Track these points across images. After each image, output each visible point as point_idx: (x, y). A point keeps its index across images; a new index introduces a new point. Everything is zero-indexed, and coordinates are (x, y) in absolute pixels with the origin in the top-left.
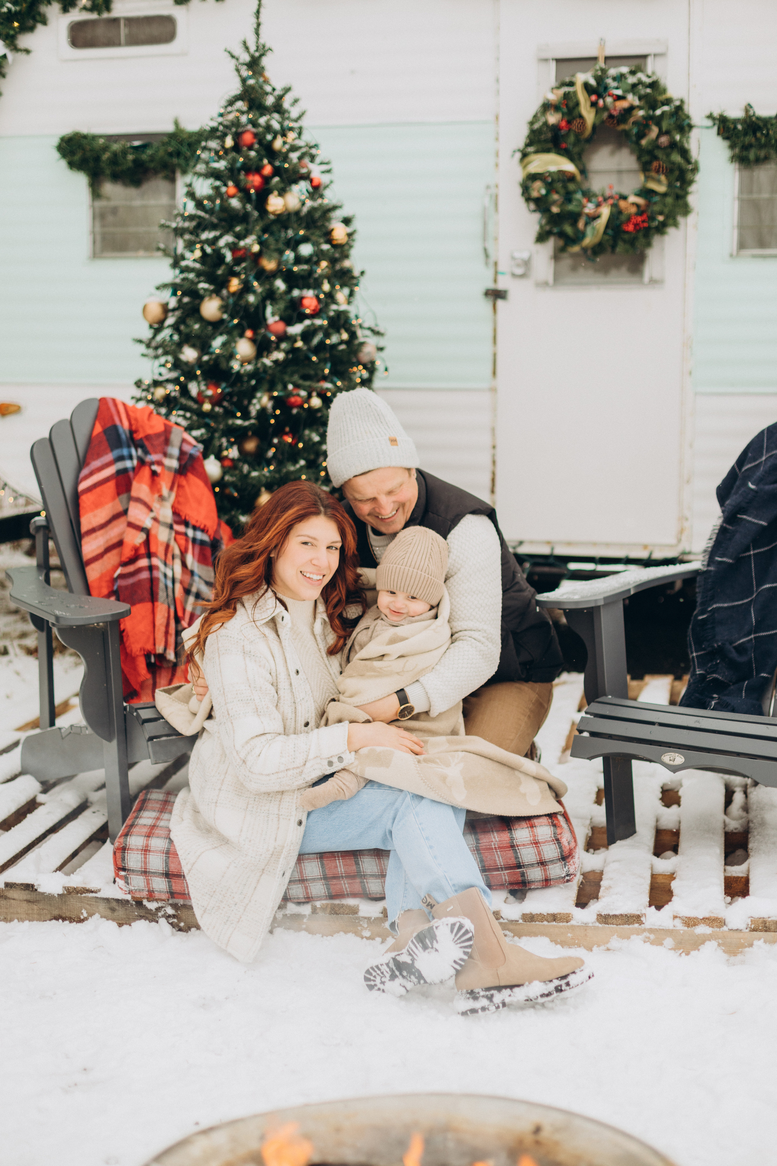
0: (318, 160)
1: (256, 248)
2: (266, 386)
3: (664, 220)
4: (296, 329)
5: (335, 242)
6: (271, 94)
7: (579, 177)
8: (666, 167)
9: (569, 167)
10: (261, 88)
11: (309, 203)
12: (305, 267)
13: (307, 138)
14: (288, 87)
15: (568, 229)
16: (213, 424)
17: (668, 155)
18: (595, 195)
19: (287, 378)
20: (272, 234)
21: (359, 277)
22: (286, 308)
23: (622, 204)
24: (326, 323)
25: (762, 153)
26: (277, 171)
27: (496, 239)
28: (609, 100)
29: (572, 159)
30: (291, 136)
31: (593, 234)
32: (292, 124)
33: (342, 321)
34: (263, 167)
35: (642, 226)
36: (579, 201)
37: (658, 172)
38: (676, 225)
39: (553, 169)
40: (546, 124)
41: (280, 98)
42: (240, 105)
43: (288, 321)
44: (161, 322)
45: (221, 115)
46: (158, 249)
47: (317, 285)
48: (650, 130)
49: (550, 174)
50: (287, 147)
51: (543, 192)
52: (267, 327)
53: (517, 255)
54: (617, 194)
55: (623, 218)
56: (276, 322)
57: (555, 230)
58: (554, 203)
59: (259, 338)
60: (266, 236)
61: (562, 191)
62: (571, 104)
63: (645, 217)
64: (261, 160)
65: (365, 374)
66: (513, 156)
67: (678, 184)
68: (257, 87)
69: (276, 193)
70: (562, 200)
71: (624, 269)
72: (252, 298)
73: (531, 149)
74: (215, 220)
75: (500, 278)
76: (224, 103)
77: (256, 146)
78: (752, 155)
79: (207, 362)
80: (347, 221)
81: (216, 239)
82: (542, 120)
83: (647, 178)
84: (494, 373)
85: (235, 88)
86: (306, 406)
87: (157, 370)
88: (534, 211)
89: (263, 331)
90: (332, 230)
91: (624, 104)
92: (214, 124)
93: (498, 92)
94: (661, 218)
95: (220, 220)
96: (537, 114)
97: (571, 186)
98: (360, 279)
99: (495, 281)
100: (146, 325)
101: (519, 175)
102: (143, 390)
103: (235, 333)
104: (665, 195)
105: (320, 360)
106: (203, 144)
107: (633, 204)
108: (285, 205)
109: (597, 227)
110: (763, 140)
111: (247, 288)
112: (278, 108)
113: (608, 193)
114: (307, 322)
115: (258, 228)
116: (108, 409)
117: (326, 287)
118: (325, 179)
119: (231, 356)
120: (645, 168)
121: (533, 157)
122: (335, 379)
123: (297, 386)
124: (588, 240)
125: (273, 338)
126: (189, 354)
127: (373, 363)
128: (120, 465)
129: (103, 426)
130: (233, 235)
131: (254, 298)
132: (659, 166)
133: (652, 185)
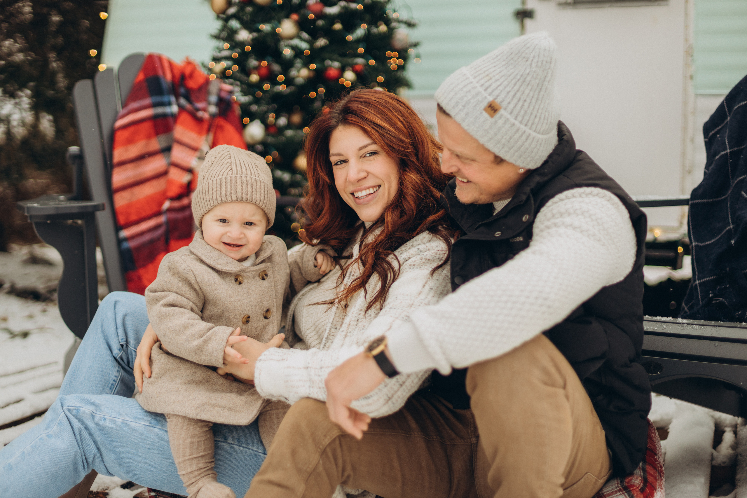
4: (333, 10)
19: (325, 56)
24: (361, 7)
52: (307, 8)
56: (315, 4)
79: (255, 39)
86: (340, 81)
89: (304, 12)
99: (523, 3)
100: (215, 18)
114: (343, 5)
116: (153, 63)
122: (369, 57)
125: (311, 16)
127: (406, 51)
128: (160, 110)
129: (145, 74)
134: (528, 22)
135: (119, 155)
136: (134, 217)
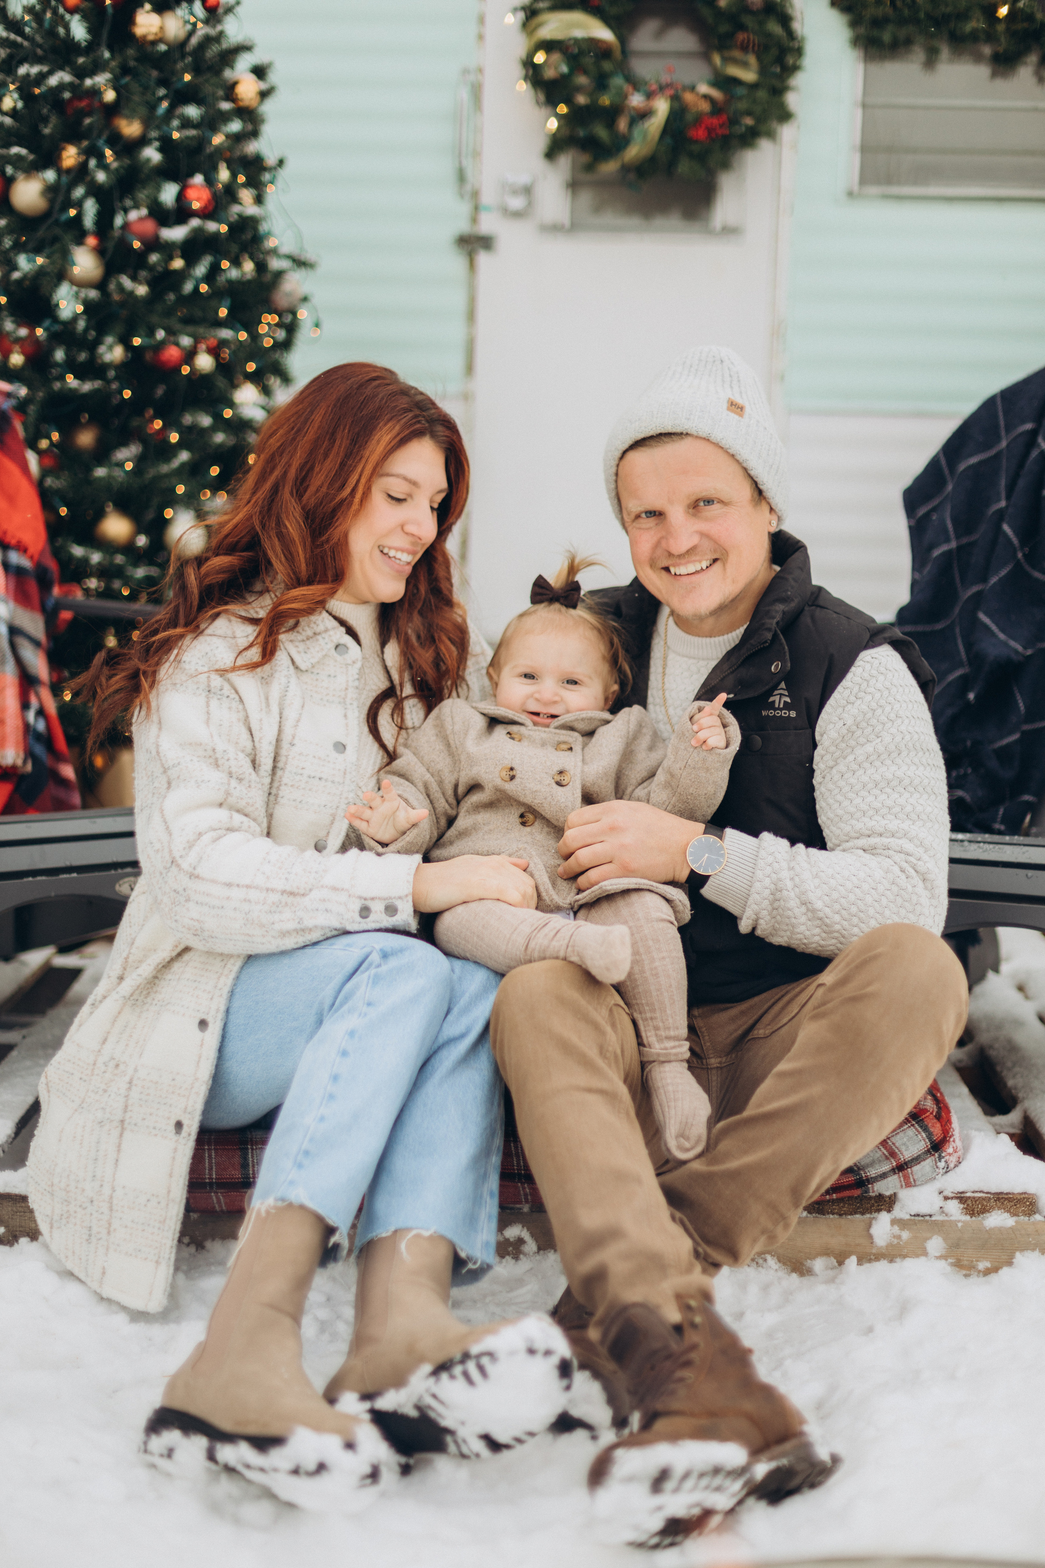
1: (110, 96)
2: (119, 328)
3: (753, 125)
4: (176, 234)
5: (240, 103)
7: (618, 54)
8: (758, 43)
9: (604, 34)
11: (202, 30)
12: (192, 132)
15: (601, 132)
16: (26, 390)
17: (761, 23)
18: (644, 82)
20: (136, 77)
21: (274, 170)
23: (688, 97)
24: (224, 229)
25: (902, 33)
27: (479, 155)
29: (609, 24)
31: (642, 141)
33: (248, 235)
35: (720, 132)
36: (621, 88)
37: (744, 48)
38: (771, 135)
39: (579, 34)
43: (162, 219)
47: (209, 167)
49: (576, 41)
51: (565, 69)
52: (125, 228)
53: (511, 178)
54: (679, 81)
55: (689, 117)
56: (141, 219)
57: (580, 136)
58: (579, 89)
59: (111, 245)
60: (126, 80)
61: (593, 72)
63: (723, 119)
65: (281, 334)
67: (774, 71)
69: (148, 7)
70: (592, 85)
72: (100, 176)
73: (544, 5)
74: (39, 50)
75: (482, 216)
78: (887, 37)
79: (20, 282)
80: (259, 72)
81: (43, 76)
83: (726, 60)
84: (468, 366)
86: (186, 370)
89: (117, 235)
90: (235, 83)
94: (748, 121)
95: (49, 50)
97: (607, 66)
98: (276, 172)
99: (474, 220)
101: (522, 45)
103: (69, 236)
104: (754, 87)
105: (213, 293)
107: (706, 97)
108: (162, 28)
109: (649, 129)
110: (906, 12)
111: (93, 161)
113: (665, 79)
114: (195, 224)
115: (114, 62)
117: (224, 174)
119: (61, 275)
120: (724, 44)
121: (545, 17)
123: (171, 332)
124: (634, 152)
125: (137, 244)
127: (294, 314)
130: (69, 72)
131: (108, 177)
132: (749, 38)
133: (734, 71)
134: (482, 257)
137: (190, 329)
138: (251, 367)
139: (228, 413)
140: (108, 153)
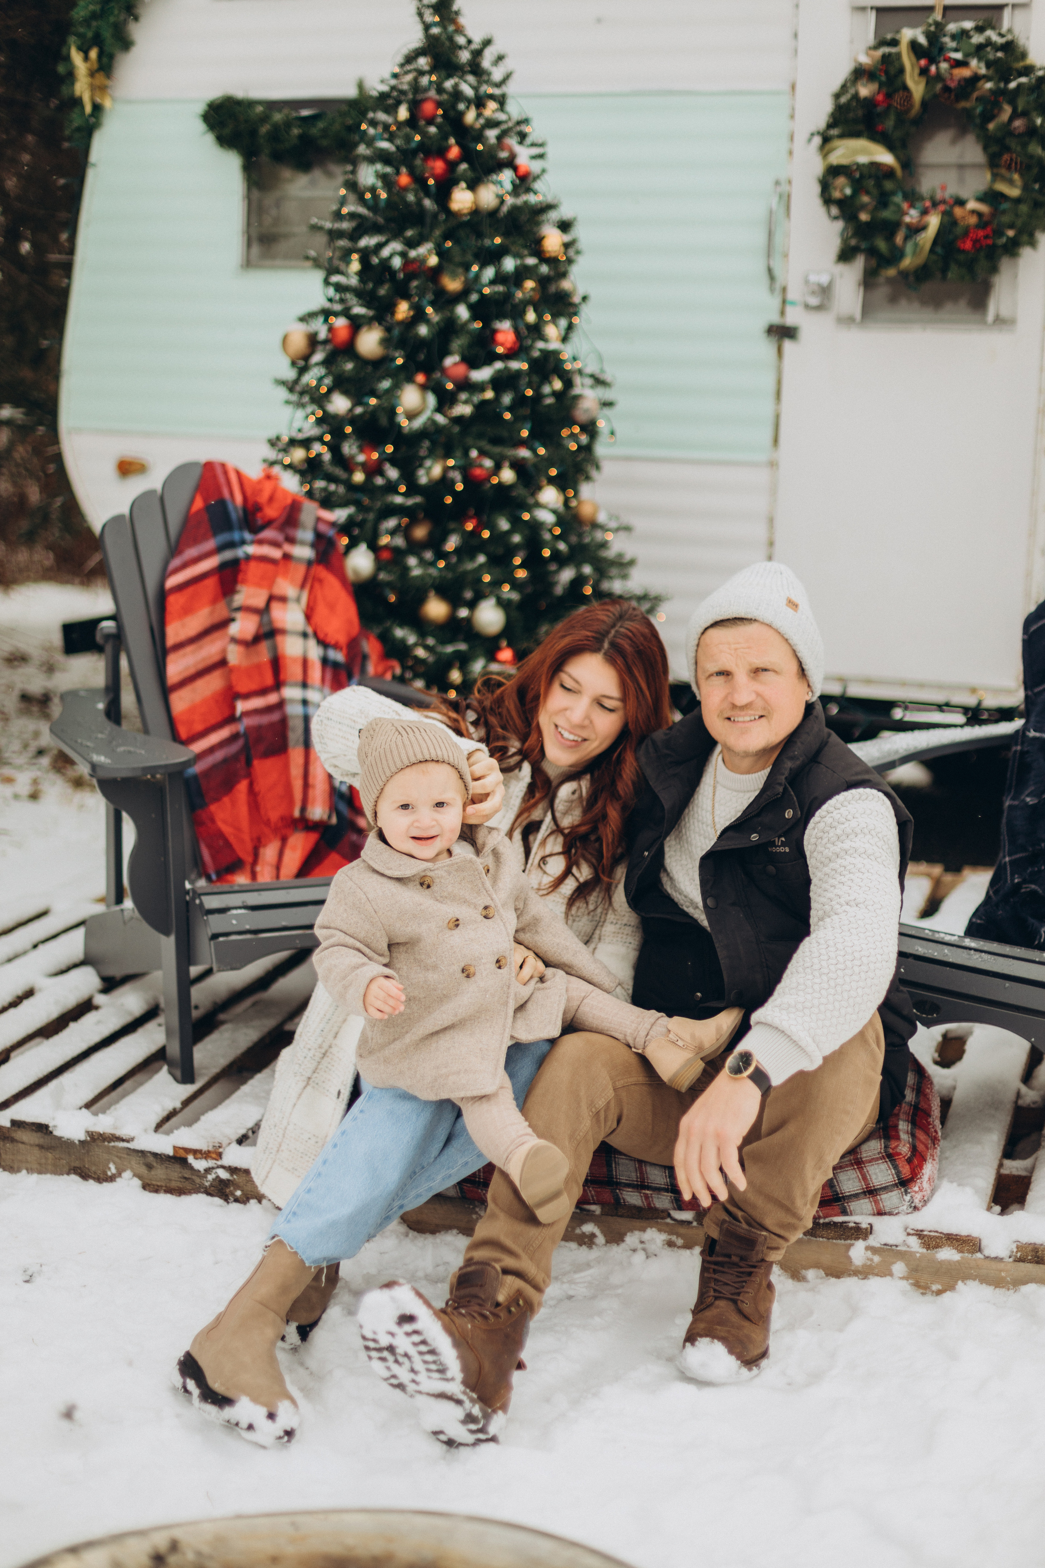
0: (529, 140)
1: (433, 260)
2: (439, 452)
3: (1015, 236)
4: (482, 374)
5: (548, 255)
6: (466, 48)
7: (899, 172)
8: (1021, 163)
9: (886, 158)
10: (451, 39)
11: (510, 200)
12: (500, 288)
13: (514, 110)
14: (489, 37)
15: (882, 245)
16: (366, 501)
17: (1025, 145)
18: (921, 198)
19: (469, 441)
20: (456, 241)
21: (580, 304)
22: (471, 346)
23: (958, 211)
24: (525, 366)
26: (467, 155)
27: (786, 256)
28: (944, 66)
29: (891, 147)
30: (492, 105)
31: (914, 253)
32: (491, 90)
33: (552, 365)
34: (448, 148)
35: (984, 243)
36: (898, 206)
37: (1009, 168)
38: (1033, 243)
39: (863, 159)
40: (856, 96)
41: (478, 54)
42: (423, 62)
43: (473, 361)
44: (306, 358)
45: (395, 76)
46: (307, 258)
47: (516, 313)
48: (1001, 109)
49: (859, 166)
50: (482, 121)
51: (848, 191)
52: (443, 370)
53: (813, 278)
54: (951, 197)
55: (959, 231)
56: (456, 364)
57: (863, 246)
58: (863, 207)
59: (433, 384)
60: (449, 244)
61: (875, 192)
62: (892, 71)
63: (989, 230)
64: (446, 138)
65: (584, 439)
66: (810, 140)
67: (1037, 186)
68: (444, 37)
69: (463, 185)
70: (874, 203)
71: (963, 303)
72: (423, 330)
73: (835, 132)
74: (380, 220)
75: (789, 309)
76: (400, 59)
77: (439, 120)
79: (361, 416)
80: (565, 226)
81: (380, 246)
82: (852, 91)
83: (995, 176)
84: (776, 441)
85: (415, 38)
86: (495, 481)
87: (297, 424)
88: (836, 218)
89: (437, 375)
90: (544, 238)
91: (966, 73)
92: (385, 88)
93: (796, 51)
94: (1011, 233)
95: (388, 220)
96: (846, 82)
97: (888, 185)
98: (580, 307)
99: (783, 313)
100: (286, 362)
101: (817, 167)
102: (280, 451)
103: (402, 376)
104: (1018, 201)
105: (516, 418)
106: (371, 115)
107: (973, 212)
108: (475, 202)
109: (921, 243)
111: (419, 316)
112: (475, 69)
113: (939, 196)
114: (499, 365)
115: (437, 233)
116: (215, 477)
117: (531, 316)
118: (535, 167)
119: (395, 407)
120: (993, 163)
121: (837, 143)
122: (537, 444)
123: (483, 453)
124: (907, 262)
125: (450, 386)
126: (340, 404)
127: (594, 423)
128: (228, 555)
129: (205, 500)
130: (402, 242)
131: (429, 331)
132: (1011, 160)
133: (1002, 187)
134: (788, 344)
135: (175, 632)
136: (199, 727)
137: (497, 450)
138: (553, 472)
139: (526, 516)
140: (429, 310)
